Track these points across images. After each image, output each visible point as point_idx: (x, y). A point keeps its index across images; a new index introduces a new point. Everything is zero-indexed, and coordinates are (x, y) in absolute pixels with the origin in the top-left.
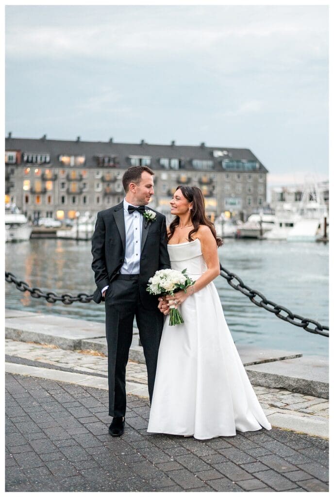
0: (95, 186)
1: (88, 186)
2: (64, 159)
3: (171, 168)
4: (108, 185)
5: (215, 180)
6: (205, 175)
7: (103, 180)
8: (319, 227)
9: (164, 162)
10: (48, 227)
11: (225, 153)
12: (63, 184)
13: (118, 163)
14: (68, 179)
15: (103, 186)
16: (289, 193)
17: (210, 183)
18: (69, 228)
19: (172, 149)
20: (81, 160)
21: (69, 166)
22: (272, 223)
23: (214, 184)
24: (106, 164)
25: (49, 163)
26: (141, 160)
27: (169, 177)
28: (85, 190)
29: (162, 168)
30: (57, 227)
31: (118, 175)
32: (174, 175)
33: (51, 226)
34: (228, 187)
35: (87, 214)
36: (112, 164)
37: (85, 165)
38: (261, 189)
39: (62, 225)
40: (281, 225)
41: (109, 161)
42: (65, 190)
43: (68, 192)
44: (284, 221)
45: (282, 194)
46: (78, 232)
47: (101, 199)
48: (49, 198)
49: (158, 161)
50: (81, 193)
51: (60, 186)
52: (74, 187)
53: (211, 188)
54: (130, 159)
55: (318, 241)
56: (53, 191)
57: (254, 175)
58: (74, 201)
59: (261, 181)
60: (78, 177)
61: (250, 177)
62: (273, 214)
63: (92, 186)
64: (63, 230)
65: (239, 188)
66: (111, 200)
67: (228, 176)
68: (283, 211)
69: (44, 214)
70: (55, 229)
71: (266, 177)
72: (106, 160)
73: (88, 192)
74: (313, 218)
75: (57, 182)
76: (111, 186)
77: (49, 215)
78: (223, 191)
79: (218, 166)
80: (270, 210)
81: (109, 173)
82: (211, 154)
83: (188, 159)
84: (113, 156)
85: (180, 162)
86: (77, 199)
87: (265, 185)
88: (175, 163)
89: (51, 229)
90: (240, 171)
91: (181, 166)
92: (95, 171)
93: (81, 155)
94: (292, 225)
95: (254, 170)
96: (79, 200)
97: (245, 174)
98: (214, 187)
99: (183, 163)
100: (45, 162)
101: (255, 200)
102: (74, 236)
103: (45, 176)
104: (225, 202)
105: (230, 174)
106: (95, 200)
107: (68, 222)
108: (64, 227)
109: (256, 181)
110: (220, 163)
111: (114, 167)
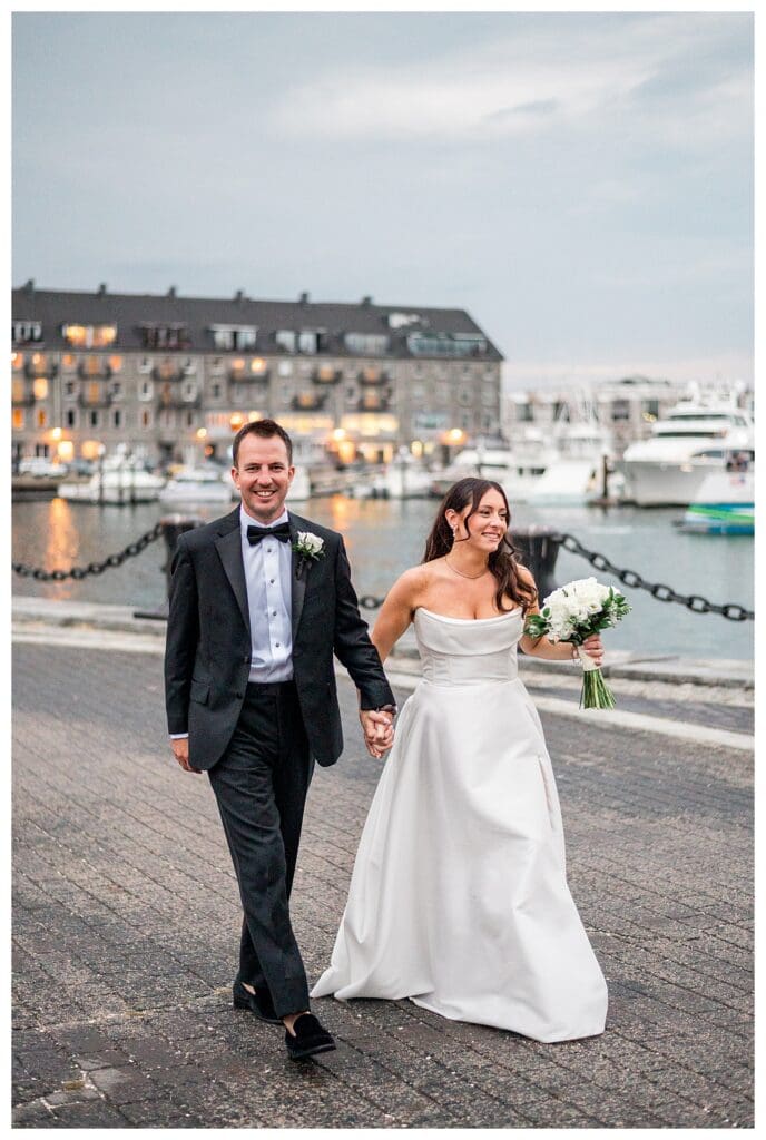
0: (140, 389)
1: (123, 388)
2: (74, 332)
3: (299, 352)
4: (167, 388)
5: (392, 376)
6: (371, 367)
7: (155, 376)
8: (594, 476)
9: (286, 338)
10: (38, 477)
11: (415, 318)
12: (70, 385)
13: (188, 340)
14: (81, 373)
15: (156, 389)
16: (542, 405)
17: (382, 381)
18: (84, 478)
19: (301, 312)
20: (109, 333)
21: (83, 348)
22: (503, 466)
23: (390, 385)
24: (162, 343)
25: (40, 340)
26: (235, 335)
27: (296, 370)
28: (117, 398)
29: (281, 351)
30: (59, 477)
31: (189, 365)
32: (306, 366)
33: (46, 475)
34: (419, 391)
35: (122, 448)
36: (173, 342)
37: (117, 346)
38: (488, 395)
39: (69, 472)
40: (521, 471)
41: (169, 335)
42: (74, 396)
43: (81, 402)
44: (527, 464)
45: (527, 406)
46: (101, 489)
47: (151, 417)
48: (42, 416)
49: (273, 336)
50: (108, 403)
51: (65, 390)
52: (94, 391)
53: (385, 394)
54: (214, 332)
55: (591, 505)
56: (50, 399)
57: (477, 366)
58: (94, 421)
59: (489, 377)
60: (103, 371)
61: (466, 369)
62: (506, 449)
63: (133, 389)
64: (70, 483)
65: (444, 392)
66: (173, 418)
67: (419, 368)
68: (526, 443)
69: (32, 450)
70: (53, 481)
71: (499, 371)
72: (163, 334)
73: (125, 402)
74: (581, 458)
75: (57, 381)
76: (173, 389)
77: (42, 451)
78: (409, 399)
79: (398, 347)
80: (501, 441)
81: (167, 361)
82: (385, 321)
83: (336, 332)
84: (176, 325)
85: (319, 337)
86: (100, 418)
87: (497, 386)
88: (308, 340)
89: (46, 481)
90: (445, 356)
91: (322, 347)
92: (139, 357)
93: (108, 323)
94: (541, 471)
95: (475, 354)
96: (105, 420)
97: (454, 363)
98: (390, 391)
99: (324, 341)
100: (32, 339)
101: (477, 416)
102: (95, 496)
103: (31, 370)
104: (413, 423)
105: (425, 364)
106: (140, 419)
107: (83, 466)
108: (73, 477)
109: (479, 377)
110: (403, 341)
111: (178, 349)
